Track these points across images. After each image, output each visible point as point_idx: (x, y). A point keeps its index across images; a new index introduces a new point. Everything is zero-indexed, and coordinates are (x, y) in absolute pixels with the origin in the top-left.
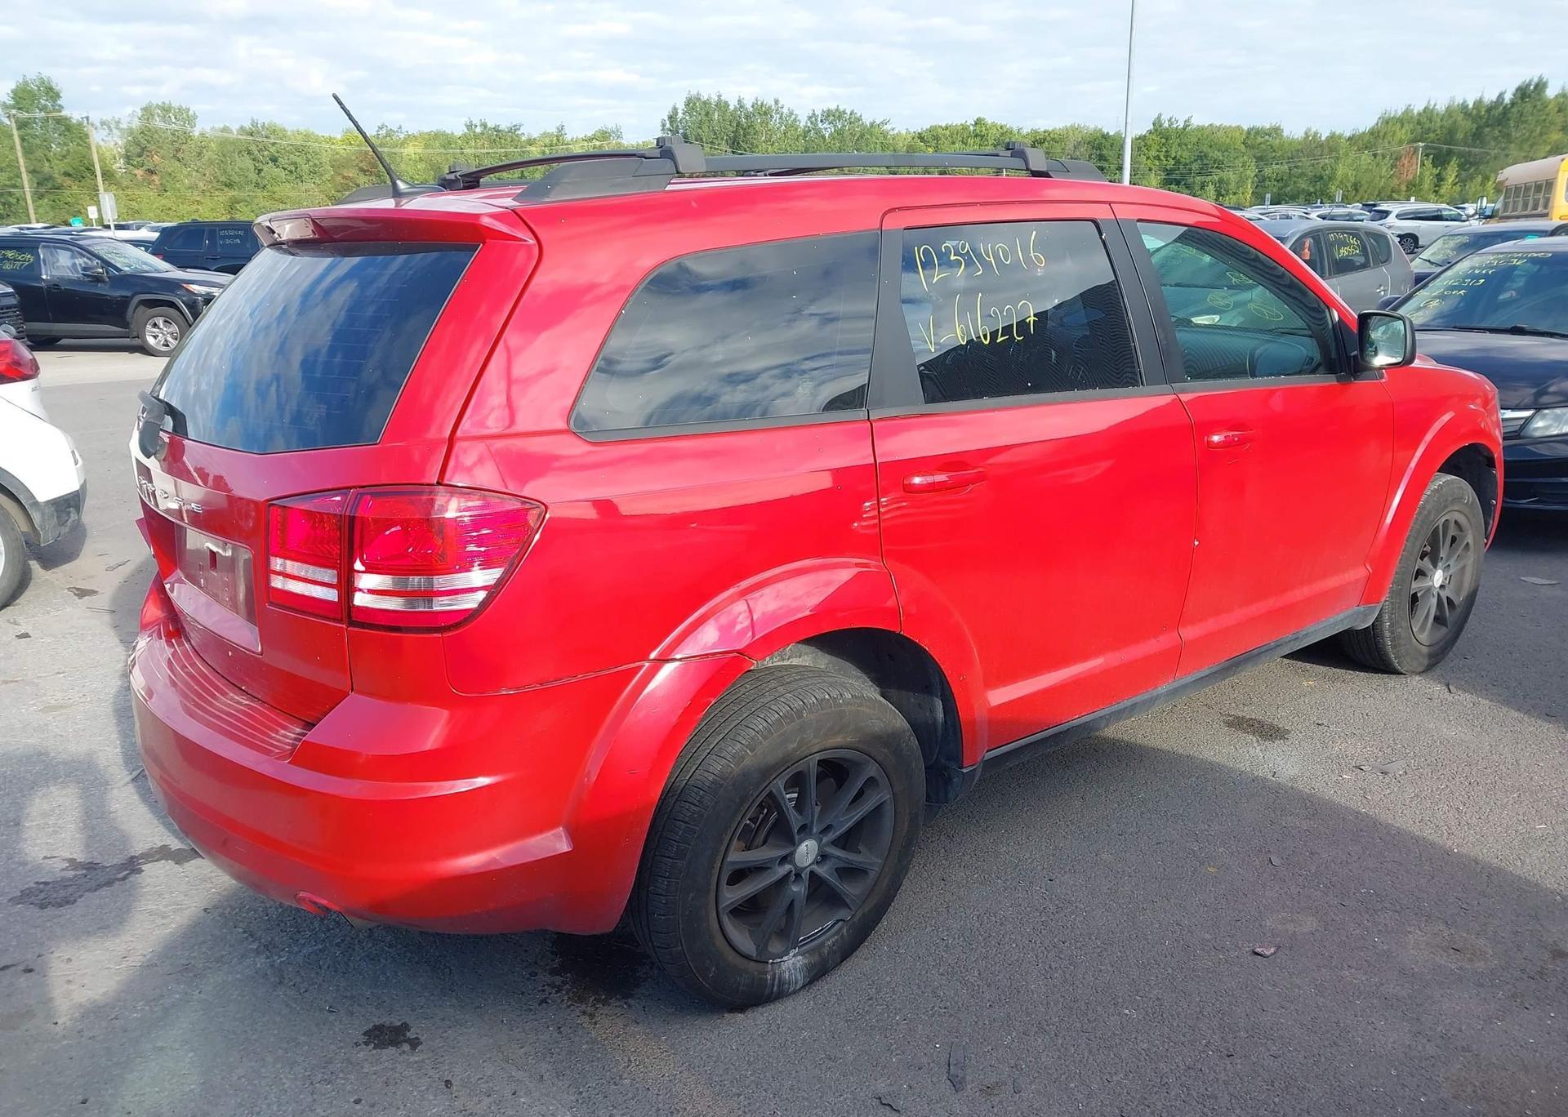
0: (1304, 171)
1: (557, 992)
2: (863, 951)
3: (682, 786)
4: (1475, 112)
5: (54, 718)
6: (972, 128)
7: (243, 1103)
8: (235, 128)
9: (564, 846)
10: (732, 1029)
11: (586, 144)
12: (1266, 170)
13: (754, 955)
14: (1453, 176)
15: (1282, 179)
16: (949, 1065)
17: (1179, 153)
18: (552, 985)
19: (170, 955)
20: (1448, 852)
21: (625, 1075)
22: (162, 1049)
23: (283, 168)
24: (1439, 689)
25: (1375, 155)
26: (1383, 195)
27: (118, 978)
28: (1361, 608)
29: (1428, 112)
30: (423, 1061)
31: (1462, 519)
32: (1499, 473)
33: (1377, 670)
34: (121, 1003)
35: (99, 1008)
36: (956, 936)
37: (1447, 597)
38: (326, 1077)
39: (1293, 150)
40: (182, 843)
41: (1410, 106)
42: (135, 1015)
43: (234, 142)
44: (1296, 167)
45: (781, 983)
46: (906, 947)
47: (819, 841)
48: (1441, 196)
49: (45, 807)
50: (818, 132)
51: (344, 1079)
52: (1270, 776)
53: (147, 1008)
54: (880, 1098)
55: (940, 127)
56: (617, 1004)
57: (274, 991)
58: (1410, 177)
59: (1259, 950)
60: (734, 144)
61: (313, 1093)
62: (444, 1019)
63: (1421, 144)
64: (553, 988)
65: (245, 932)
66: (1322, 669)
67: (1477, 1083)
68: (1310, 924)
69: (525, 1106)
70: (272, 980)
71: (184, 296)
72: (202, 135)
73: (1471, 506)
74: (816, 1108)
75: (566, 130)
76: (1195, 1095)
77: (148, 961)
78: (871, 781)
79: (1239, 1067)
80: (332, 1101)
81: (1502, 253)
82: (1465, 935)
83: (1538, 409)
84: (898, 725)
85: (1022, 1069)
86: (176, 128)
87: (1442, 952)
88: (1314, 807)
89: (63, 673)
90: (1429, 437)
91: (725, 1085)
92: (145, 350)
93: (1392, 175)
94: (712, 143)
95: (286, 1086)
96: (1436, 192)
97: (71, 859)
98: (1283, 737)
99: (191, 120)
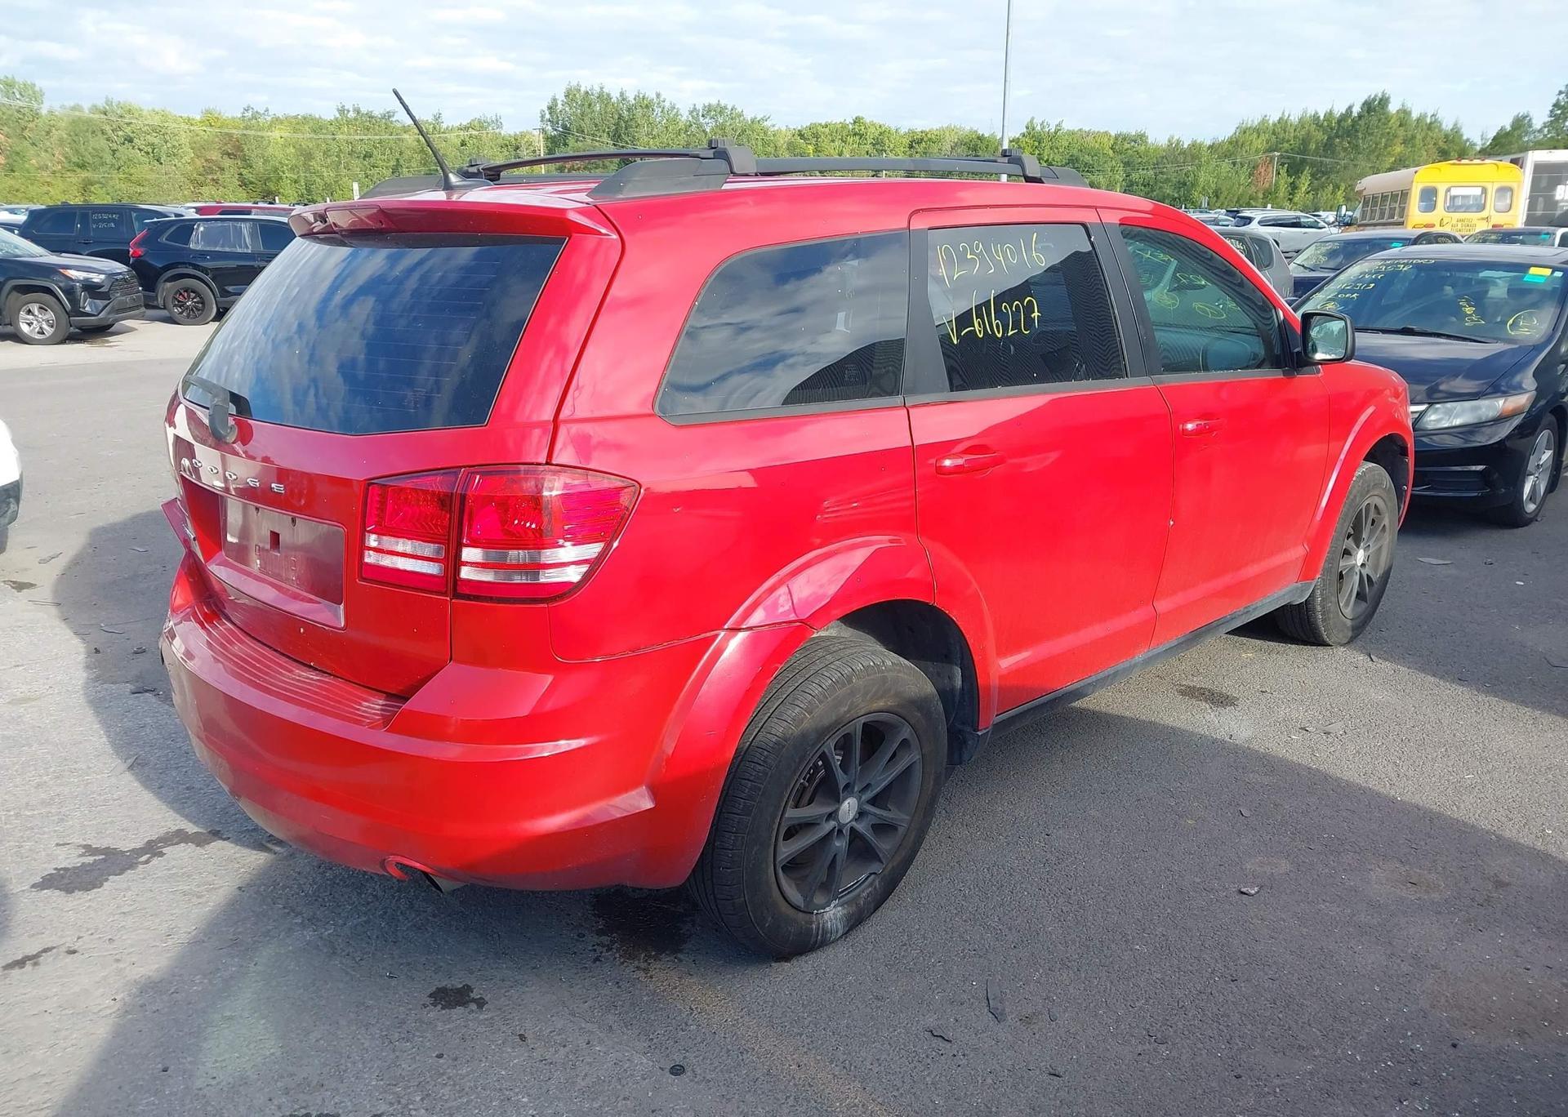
0: (1169, 177)
1: (607, 951)
2: (889, 903)
3: (745, 748)
4: (1325, 124)
5: (25, 710)
6: (851, 126)
7: (327, 1062)
8: (86, 106)
9: (647, 804)
10: (781, 977)
11: (462, 133)
12: (1134, 175)
13: (803, 906)
14: (1306, 185)
15: (1148, 184)
16: (988, 999)
17: (1051, 156)
18: (601, 945)
19: (215, 931)
20: (1393, 801)
21: (690, 1022)
22: (231, 1018)
23: (139, 149)
24: (1362, 658)
25: (1234, 164)
26: (1241, 202)
27: (169, 955)
28: (1299, 584)
29: (1283, 123)
30: (492, 1018)
31: (1381, 505)
32: (1410, 461)
33: (1305, 643)
34: (177, 978)
35: (155, 983)
36: (972, 887)
37: (1367, 575)
38: (403, 1036)
39: (1158, 156)
40: (197, 826)
41: (1266, 116)
42: (195, 988)
43: (89, 122)
44: (1162, 173)
45: (825, 932)
46: (927, 898)
47: (859, 799)
48: (1296, 204)
49: (43, 796)
50: (699, 126)
51: (422, 1037)
52: (1227, 739)
53: (206, 981)
54: (931, 1031)
55: (820, 124)
56: (668, 959)
57: (330, 960)
58: (1267, 185)
59: (1244, 890)
60: (616, 136)
61: (394, 1051)
62: (503, 980)
63: (1277, 154)
64: (603, 947)
65: (284, 908)
66: (1258, 642)
67: (1448, 995)
68: (1284, 866)
69: (601, 1054)
70: (325, 951)
71: (61, 282)
72: (51, 112)
73: (1388, 491)
74: (874, 1043)
75: (444, 117)
76: (1210, 1015)
77: (195, 938)
78: (905, 743)
79: (1243, 989)
80: (415, 1057)
81: (1389, 260)
82: (1418, 871)
83: (1431, 404)
84: (929, 690)
85: (1054, 1000)
86: (21, 104)
87: (1402, 887)
88: (1269, 763)
89: (22, 665)
90: (1357, 428)
91: (786, 1026)
92: (18, 338)
93: (1250, 183)
94: (593, 135)
95: (365, 1045)
96: (1290, 200)
97: (85, 845)
98: (1233, 704)
99: (37, 96)
